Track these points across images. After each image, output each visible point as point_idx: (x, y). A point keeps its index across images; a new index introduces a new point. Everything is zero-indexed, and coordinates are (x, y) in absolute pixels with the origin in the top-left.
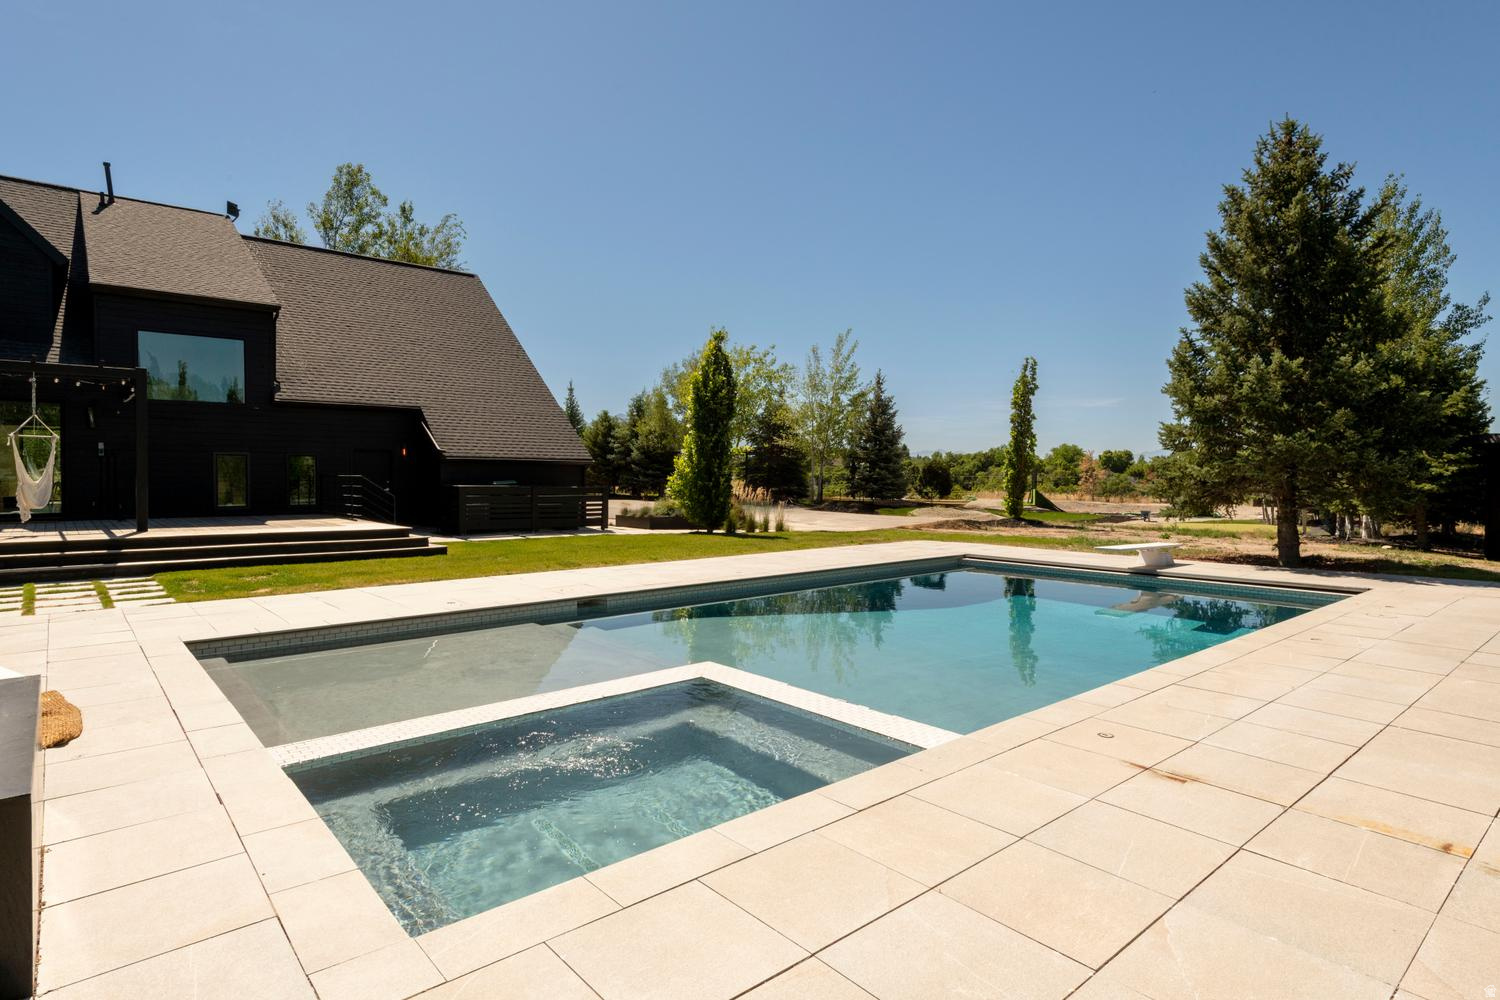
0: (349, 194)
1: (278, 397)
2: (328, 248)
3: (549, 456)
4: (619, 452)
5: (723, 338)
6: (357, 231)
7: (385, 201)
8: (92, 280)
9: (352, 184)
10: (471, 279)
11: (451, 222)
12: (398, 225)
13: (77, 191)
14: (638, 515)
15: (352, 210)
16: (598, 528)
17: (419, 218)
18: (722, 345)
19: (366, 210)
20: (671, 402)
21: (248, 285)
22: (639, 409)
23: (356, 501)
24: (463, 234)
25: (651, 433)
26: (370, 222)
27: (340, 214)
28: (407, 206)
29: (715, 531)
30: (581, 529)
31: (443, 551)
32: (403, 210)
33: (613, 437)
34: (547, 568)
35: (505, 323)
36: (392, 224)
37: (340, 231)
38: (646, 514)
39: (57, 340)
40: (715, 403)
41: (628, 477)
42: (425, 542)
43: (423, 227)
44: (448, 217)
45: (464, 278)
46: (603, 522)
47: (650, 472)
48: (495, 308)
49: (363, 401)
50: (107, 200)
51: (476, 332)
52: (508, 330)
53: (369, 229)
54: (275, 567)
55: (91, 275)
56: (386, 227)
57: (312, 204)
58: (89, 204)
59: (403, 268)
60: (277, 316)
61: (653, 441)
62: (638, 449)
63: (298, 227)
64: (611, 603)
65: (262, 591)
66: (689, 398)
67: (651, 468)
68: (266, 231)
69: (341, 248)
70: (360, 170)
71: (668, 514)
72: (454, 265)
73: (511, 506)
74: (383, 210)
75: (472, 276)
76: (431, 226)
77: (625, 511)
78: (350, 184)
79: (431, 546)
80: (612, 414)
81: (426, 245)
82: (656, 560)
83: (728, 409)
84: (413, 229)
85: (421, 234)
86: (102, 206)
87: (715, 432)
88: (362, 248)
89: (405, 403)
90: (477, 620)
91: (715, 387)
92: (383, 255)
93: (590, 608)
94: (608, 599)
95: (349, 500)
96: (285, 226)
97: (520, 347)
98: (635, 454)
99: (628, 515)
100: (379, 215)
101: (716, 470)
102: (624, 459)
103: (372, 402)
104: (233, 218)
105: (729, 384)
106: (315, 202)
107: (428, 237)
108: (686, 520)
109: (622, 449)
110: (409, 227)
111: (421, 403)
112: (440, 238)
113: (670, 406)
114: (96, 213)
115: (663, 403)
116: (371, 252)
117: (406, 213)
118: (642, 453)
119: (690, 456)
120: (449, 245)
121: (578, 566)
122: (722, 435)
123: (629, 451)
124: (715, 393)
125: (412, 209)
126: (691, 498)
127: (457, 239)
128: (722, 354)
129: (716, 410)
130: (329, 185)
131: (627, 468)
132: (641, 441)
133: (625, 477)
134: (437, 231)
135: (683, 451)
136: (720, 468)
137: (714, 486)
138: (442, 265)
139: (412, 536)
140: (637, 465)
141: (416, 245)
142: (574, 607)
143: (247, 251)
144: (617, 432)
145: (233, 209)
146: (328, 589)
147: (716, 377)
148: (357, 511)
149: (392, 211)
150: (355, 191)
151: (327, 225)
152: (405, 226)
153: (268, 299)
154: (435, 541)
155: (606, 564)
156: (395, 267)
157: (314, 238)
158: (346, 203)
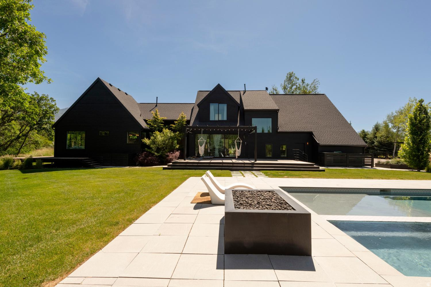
0: (290, 79)
1: (279, 131)
2: (285, 94)
3: (352, 144)
4: (369, 143)
5: (423, 101)
6: (291, 88)
7: (298, 79)
8: (245, 109)
9: (291, 77)
10: (323, 95)
11: (316, 81)
12: (301, 85)
13: (240, 91)
14: (385, 163)
15: (290, 83)
16: (370, 167)
17: (306, 82)
18: (423, 104)
19: (294, 82)
20: (390, 125)
21: (271, 105)
22: (377, 128)
23: (298, 156)
24: (319, 83)
25: (382, 136)
26: (295, 85)
27: (288, 85)
28: (303, 79)
29: (421, 171)
30: (363, 167)
31: (324, 171)
32: (302, 80)
33: (366, 138)
34: (361, 178)
35: (334, 106)
36: (300, 85)
37: (288, 89)
38: (388, 163)
39: (239, 122)
40: (420, 125)
41: (373, 151)
42: (319, 168)
43: (308, 84)
44: (315, 80)
45: (321, 95)
46: (372, 165)
47: (382, 149)
48: (331, 102)
49: (298, 131)
50: (245, 92)
51: (326, 110)
52: (335, 108)
53: (294, 87)
54: (284, 171)
55: (244, 108)
56: (298, 86)
57: (281, 84)
58: (242, 93)
59: (305, 95)
60: (278, 112)
61: (383, 139)
62: (377, 142)
63: (278, 90)
64: (392, 191)
65: (286, 177)
66: (407, 124)
67: (382, 148)
68: (271, 92)
69: (288, 93)
70: (292, 73)
71: (398, 164)
72: (317, 92)
73: (339, 159)
74: (298, 82)
75: (323, 94)
76: (310, 83)
77: (379, 162)
78: (290, 77)
79: (320, 169)
80: (366, 130)
81: (309, 89)
82: (402, 179)
83: (427, 126)
84: (305, 85)
85: (307, 86)
86: (244, 93)
87: (420, 135)
88: (293, 92)
89: (308, 131)
90: (347, 191)
91: (420, 119)
92: (298, 93)
93: (384, 192)
94: (391, 190)
95: (296, 156)
96: (275, 90)
97: (339, 112)
98: (376, 143)
99: (381, 163)
100: (297, 83)
101: (421, 149)
102: (371, 145)
103: (300, 131)
104: (267, 91)
105: (427, 117)
106: (282, 83)
107: (309, 86)
108: (407, 166)
109: (370, 142)
110: (304, 85)
111: (312, 130)
112: (312, 86)
113: (390, 127)
114: (243, 95)
115: (387, 126)
116: (295, 93)
117: (303, 81)
118: (379, 143)
119: (409, 144)
120: (315, 87)
121: (372, 178)
122: (424, 136)
123: (373, 143)
124: (420, 121)
125: (304, 80)
126: (409, 158)
127: (317, 85)
128: (423, 107)
129: (421, 127)
130: (285, 78)
131: (373, 148)
132: (378, 139)
133: (371, 151)
134: (312, 84)
135: (405, 142)
136: (423, 148)
137: (421, 155)
138: (313, 93)
139: (315, 166)
140: (376, 147)
141: (306, 89)
142: (379, 191)
143: (270, 98)
144: (368, 136)
145: (267, 89)
146: (300, 178)
147: (421, 115)
148: (298, 158)
149: (300, 82)
150: (291, 78)
151: (285, 88)
152: (303, 84)
153: (277, 108)
154: (321, 168)
155: (382, 179)
156: (303, 96)
157: (281, 92)
158: (289, 82)
